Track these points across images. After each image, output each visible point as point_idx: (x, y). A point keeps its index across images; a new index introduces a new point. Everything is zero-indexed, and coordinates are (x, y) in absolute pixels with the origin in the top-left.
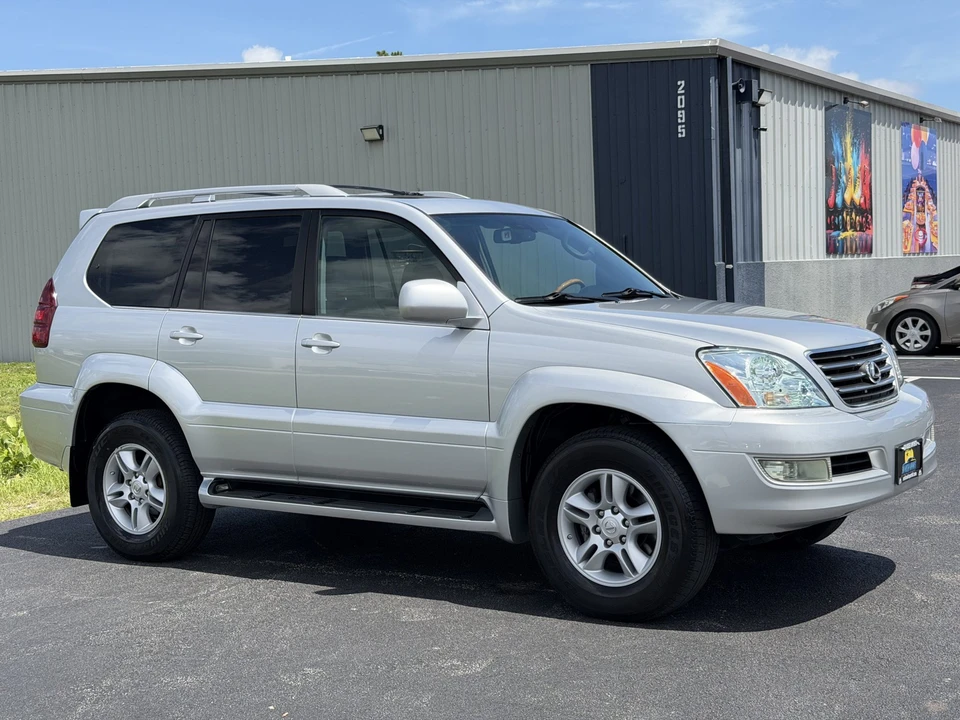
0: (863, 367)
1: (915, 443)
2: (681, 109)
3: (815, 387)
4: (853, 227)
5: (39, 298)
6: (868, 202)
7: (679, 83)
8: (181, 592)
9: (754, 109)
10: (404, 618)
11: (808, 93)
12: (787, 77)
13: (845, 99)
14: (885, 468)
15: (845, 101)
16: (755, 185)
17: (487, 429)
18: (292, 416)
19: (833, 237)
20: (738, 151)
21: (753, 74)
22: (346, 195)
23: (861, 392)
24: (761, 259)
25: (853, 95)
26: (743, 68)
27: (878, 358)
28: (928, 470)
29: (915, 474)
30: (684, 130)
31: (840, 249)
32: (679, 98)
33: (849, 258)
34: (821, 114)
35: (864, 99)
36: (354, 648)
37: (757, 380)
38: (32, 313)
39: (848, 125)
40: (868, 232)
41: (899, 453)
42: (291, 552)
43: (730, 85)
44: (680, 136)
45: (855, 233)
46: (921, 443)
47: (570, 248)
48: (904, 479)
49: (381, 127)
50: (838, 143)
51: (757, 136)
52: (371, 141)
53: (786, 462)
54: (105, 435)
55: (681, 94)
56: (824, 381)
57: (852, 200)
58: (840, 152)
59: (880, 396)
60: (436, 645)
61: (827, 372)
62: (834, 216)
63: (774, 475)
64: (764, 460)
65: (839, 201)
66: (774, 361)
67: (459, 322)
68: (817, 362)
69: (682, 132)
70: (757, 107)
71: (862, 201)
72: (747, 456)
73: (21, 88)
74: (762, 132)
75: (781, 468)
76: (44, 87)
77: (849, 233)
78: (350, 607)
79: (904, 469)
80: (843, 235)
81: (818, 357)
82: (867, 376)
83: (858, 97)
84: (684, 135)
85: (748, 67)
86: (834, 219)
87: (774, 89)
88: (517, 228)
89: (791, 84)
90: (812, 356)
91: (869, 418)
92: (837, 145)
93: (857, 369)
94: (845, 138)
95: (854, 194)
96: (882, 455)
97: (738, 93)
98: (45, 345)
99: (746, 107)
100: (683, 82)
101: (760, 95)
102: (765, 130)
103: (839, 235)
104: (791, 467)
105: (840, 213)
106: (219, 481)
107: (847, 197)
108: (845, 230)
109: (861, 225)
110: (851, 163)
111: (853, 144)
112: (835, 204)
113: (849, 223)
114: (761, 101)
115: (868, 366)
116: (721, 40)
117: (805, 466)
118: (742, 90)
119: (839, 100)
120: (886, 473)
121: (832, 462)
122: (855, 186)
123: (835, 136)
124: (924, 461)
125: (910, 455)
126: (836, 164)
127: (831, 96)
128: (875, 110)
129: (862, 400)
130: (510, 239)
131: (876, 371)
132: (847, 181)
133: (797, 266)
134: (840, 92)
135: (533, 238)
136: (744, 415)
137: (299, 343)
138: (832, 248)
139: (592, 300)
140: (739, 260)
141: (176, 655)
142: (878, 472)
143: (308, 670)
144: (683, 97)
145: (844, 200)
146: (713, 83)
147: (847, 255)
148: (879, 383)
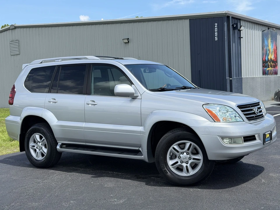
0: (253, 109)
1: (270, 132)
2: (216, 32)
3: (239, 116)
4: (271, 67)
5: (11, 90)
6: (276, 59)
7: (215, 24)
8: (45, 177)
9: (239, 32)
10: (106, 186)
11: (257, 27)
12: (250, 22)
13: (268, 28)
14: (260, 140)
15: (269, 29)
16: (239, 54)
17: (140, 129)
18: (84, 125)
19: (265, 69)
20: (234, 44)
21: (239, 21)
22: (99, 59)
23: (253, 117)
24: (241, 77)
25: (271, 27)
26: (235, 19)
27: (258, 106)
28: (274, 140)
29: (270, 141)
30: (217, 38)
31: (267, 73)
32: (215, 28)
33: (270, 76)
34: (261, 33)
35: (274, 28)
36: (88, 195)
37: (221, 113)
38: (9, 95)
39: (269, 36)
40: (276, 68)
41: (264, 135)
42: (81, 165)
43: (231, 24)
44: (216, 40)
45: (272, 68)
46: (271, 132)
47: (167, 74)
48: (266, 143)
49: (128, 39)
50: (266, 41)
51: (240, 40)
52: (126, 43)
53: (230, 138)
54: (30, 130)
55: (216, 28)
56: (241, 114)
57: (271, 59)
58: (267, 44)
59: (259, 118)
60: (112, 194)
61: (242, 111)
62: (265, 63)
63: (226, 142)
64: (223, 138)
65: (267, 59)
66: (226, 108)
67: (133, 97)
68: (239, 108)
69: (216, 39)
70: (240, 31)
71: (274, 59)
72: (218, 137)
73: (28, 29)
74: (241, 38)
75: (228, 140)
76: (34, 29)
77: (270, 68)
78: (91, 182)
79: (266, 140)
80: (268, 69)
81: (240, 107)
82: (255, 112)
83: (273, 27)
84: (217, 40)
85: (237, 19)
86: (265, 64)
87: (245, 26)
88: (151, 68)
89: (251, 24)
90: (238, 106)
91: (255, 125)
92: (266, 42)
93: (252, 110)
94: (268, 40)
95: (271, 56)
96: (259, 136)
97: (234, 27)
98: (12, 104)
99: (236, 31)
100: (217, 24)
101: (240, 27)
102: (242, 38)
103: (267, 69)
104: (231, 140)
105: (267, 62)
106: (63, 144)
107: (269, 57)
108: (269, 67)
109: (274, 66)
110: (271, 47)
111: (271, 42)
112: (265, 60)
113: (270, 65)
114: (241, 29)
115: (255, 109)
116: (228, 11)
117: (236, 139)
118: (235, 26)
119: (266, 28)
120: (260, 141)
121: (244, 138)
122: (272, 54)
123: (265, 39)
124: (272, 138)
125: (268, 136)
126: (266, 48)
127: (264, 27)
128: (278, 31)
129: (253, 119)
130: (148, 71)
131: (258, 111)
132: (269, 53)
133: (253, 78)
134: (267, 26)
135: (155, 71)
136: (217, 124)
137: (86, 103)
138: (264, 73)
139: (172, 90)
140: (234, 77)
141: (35, 196)
142: (258, 141)
143: (72, 202)
144: (217, 28)
145: (268, 59)
146: (226, 24)
147: (269, 75)
148: (259, 114)
